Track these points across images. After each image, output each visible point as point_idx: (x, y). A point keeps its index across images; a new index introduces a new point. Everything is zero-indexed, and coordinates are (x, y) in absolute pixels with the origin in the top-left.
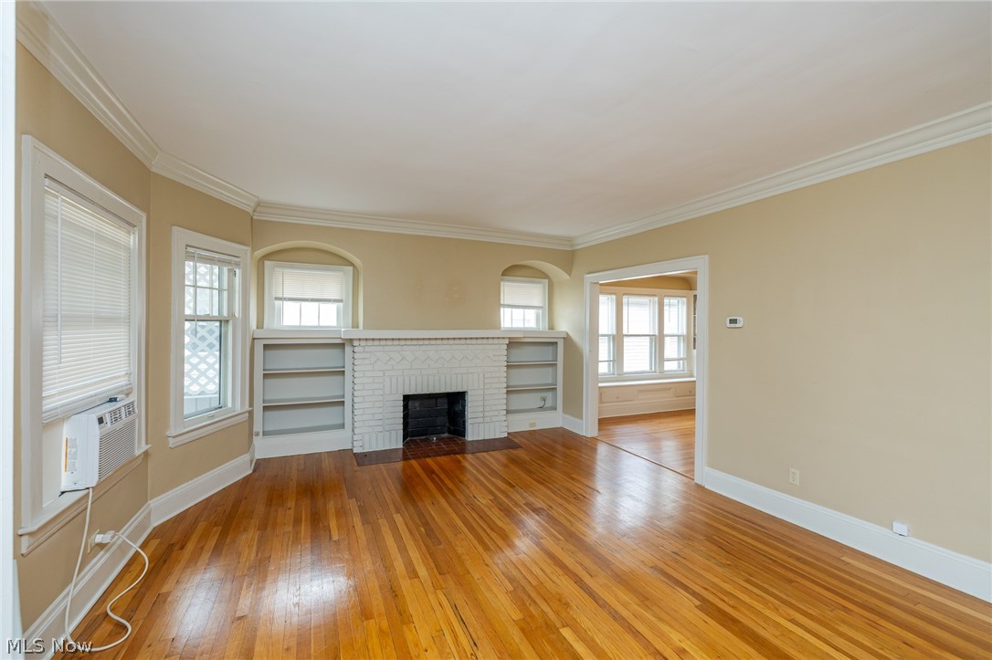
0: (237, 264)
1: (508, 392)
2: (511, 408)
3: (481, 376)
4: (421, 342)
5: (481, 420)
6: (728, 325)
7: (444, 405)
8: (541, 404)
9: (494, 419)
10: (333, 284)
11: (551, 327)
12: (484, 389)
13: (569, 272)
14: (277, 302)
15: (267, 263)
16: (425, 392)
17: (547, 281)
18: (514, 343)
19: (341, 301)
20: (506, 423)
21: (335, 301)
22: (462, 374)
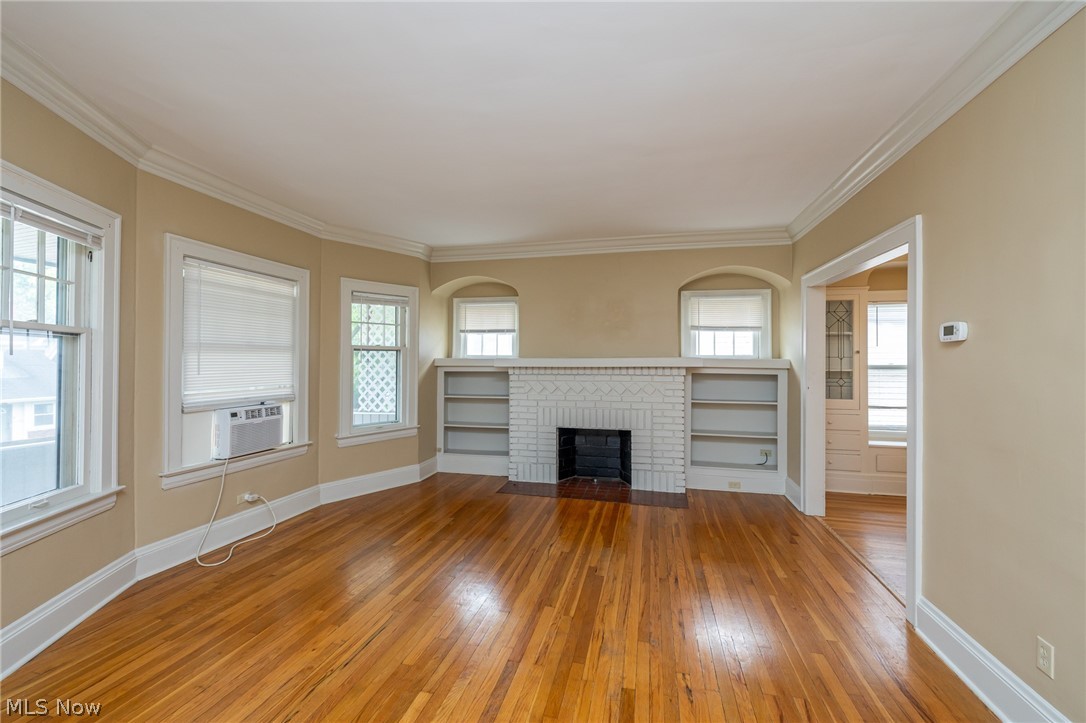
0: (406, 303)
1: (694, 438)
2: (697, 458)
3: (649, 413)
4: (575, 372)
5: (649, 467)
6: (943, 338)
7: (616, 443)
8: (762, 460)
9: (666, 468)
10: (505, 314)
11: (777, 354)
12: (652, 430)
13: (789, 277)
14: (462, 335)
15: (455, 300)
16: (593, 427)
17: (769, 291)
18: (696, 374)
19: (513, 331)
20: (683, 476)
21: (508, 331)
22: (624, 410)
